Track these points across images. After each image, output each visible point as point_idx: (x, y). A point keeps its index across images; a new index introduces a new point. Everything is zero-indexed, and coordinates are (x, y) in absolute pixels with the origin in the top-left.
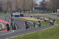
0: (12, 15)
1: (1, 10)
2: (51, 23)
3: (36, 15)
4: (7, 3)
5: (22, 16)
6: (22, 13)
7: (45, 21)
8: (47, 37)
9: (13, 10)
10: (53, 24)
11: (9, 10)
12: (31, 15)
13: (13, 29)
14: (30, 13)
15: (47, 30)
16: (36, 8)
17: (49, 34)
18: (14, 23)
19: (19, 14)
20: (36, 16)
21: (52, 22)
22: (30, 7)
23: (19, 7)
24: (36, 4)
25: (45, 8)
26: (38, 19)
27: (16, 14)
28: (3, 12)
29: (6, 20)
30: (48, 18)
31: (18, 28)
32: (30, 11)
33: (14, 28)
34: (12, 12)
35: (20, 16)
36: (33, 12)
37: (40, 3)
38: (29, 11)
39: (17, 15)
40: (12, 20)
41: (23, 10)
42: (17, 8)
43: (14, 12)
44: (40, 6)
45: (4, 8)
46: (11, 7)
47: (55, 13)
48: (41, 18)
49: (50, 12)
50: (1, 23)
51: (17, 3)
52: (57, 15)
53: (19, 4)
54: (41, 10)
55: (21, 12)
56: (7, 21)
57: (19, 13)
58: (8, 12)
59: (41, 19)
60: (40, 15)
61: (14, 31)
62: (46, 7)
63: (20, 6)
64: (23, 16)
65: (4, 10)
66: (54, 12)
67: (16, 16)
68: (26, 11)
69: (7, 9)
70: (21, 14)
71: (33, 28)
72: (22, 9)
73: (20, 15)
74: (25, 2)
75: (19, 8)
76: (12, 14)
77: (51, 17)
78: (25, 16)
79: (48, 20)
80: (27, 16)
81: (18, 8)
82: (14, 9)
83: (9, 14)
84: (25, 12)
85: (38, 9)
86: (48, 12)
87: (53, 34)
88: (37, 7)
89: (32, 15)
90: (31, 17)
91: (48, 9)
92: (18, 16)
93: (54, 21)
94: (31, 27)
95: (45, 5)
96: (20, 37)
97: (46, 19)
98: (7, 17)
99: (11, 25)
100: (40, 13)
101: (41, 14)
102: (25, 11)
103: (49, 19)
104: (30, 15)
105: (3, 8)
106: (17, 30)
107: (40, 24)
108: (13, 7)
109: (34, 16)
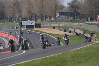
0: (22, 26)
1: (4, 16)
2: (86, 38)
3: (61, 25)
4: (14, 5)
5: (38, 26)
6: (39, 21)
7: (77, 34)
8: (80, 62)
9: (23, 17)
10: (90, 41)
11: (17, 16)
12: (54, 25)
13: (23, 49)
14: (53, 21)
15: (80, 50)
16: (62, 14)
17: (84, 57)
18: (24, 39)
19: (34, 24)
20: (62, 27)
21: (89, 36)
22: (52, 11)
23: (34, 11)
24: (63, 7)
25: (77, 13)
26: (65, 31)
27: (29, 22)
28: (7, 21)
29: (11, 33)
30: (83, 29)
31: (32, 47)
32: (52, 19)
33: (25, 48)
34: (22, 20)
35: (36, 27)
36: (56, 20)
37: (68, 4)
38: (50, 17)
39: (30, 24)
40: (21, 33)
41: (40, 16)
42: (30, 12)
43: (25, 19)
44: (68, 10)
45: (8, 12)
46: (20, 11)
47: (94, 22)
48: (70, 29)
49: (85, 20)
50: (3, 39)
51: (30, 4)
52: (97, 25)
53: (34, 6)
54: (71, 16)
55: (36, 20)
56: (13, 35)
57: (34, 22)
58: (15, 20)
59: (70, 32)
60: (69, 24)
61: (24, 52)
62: (79, 11)
63: (36, 10)
64: (40, 27)
65: (9, 16)
66: (92, 20)
67: (28, 27)
68: (46, 18)
69: (14, 14)
70: (37, 22)
71: (57, 46)
72: (39, 14)
73: (36, 24)
74: (44, 3)
75: (34, 14)
76: (21, 23)
77: (86, 28)
78: (43, 27)
79: (82, 33)
80: (47, 27)
81: (32, 13)
82: (25, 14)
83: (16, 24)
84: (43, 20)
85: (65, 15)
86: (82, 20)
87: (91, 58)
88: (64, 11)
89: (56, 25)
90: (54, 28)
91: (82, 15)
92: (32, 27)
93: (92, 35)
94: (54, 45)
95: (77, 8)
96: (35, 63)
97: (79, 31)
98: (13, 27)
99: (20, 42)
100: (69, 21)
101: (71, 23)
102: (43, 18)
103: (84, 32)
104: (52, 25)
105: (6, 12)
106: (30, 51)
107: (67, 41)
108: (23, 11)
109: (59, 27)
